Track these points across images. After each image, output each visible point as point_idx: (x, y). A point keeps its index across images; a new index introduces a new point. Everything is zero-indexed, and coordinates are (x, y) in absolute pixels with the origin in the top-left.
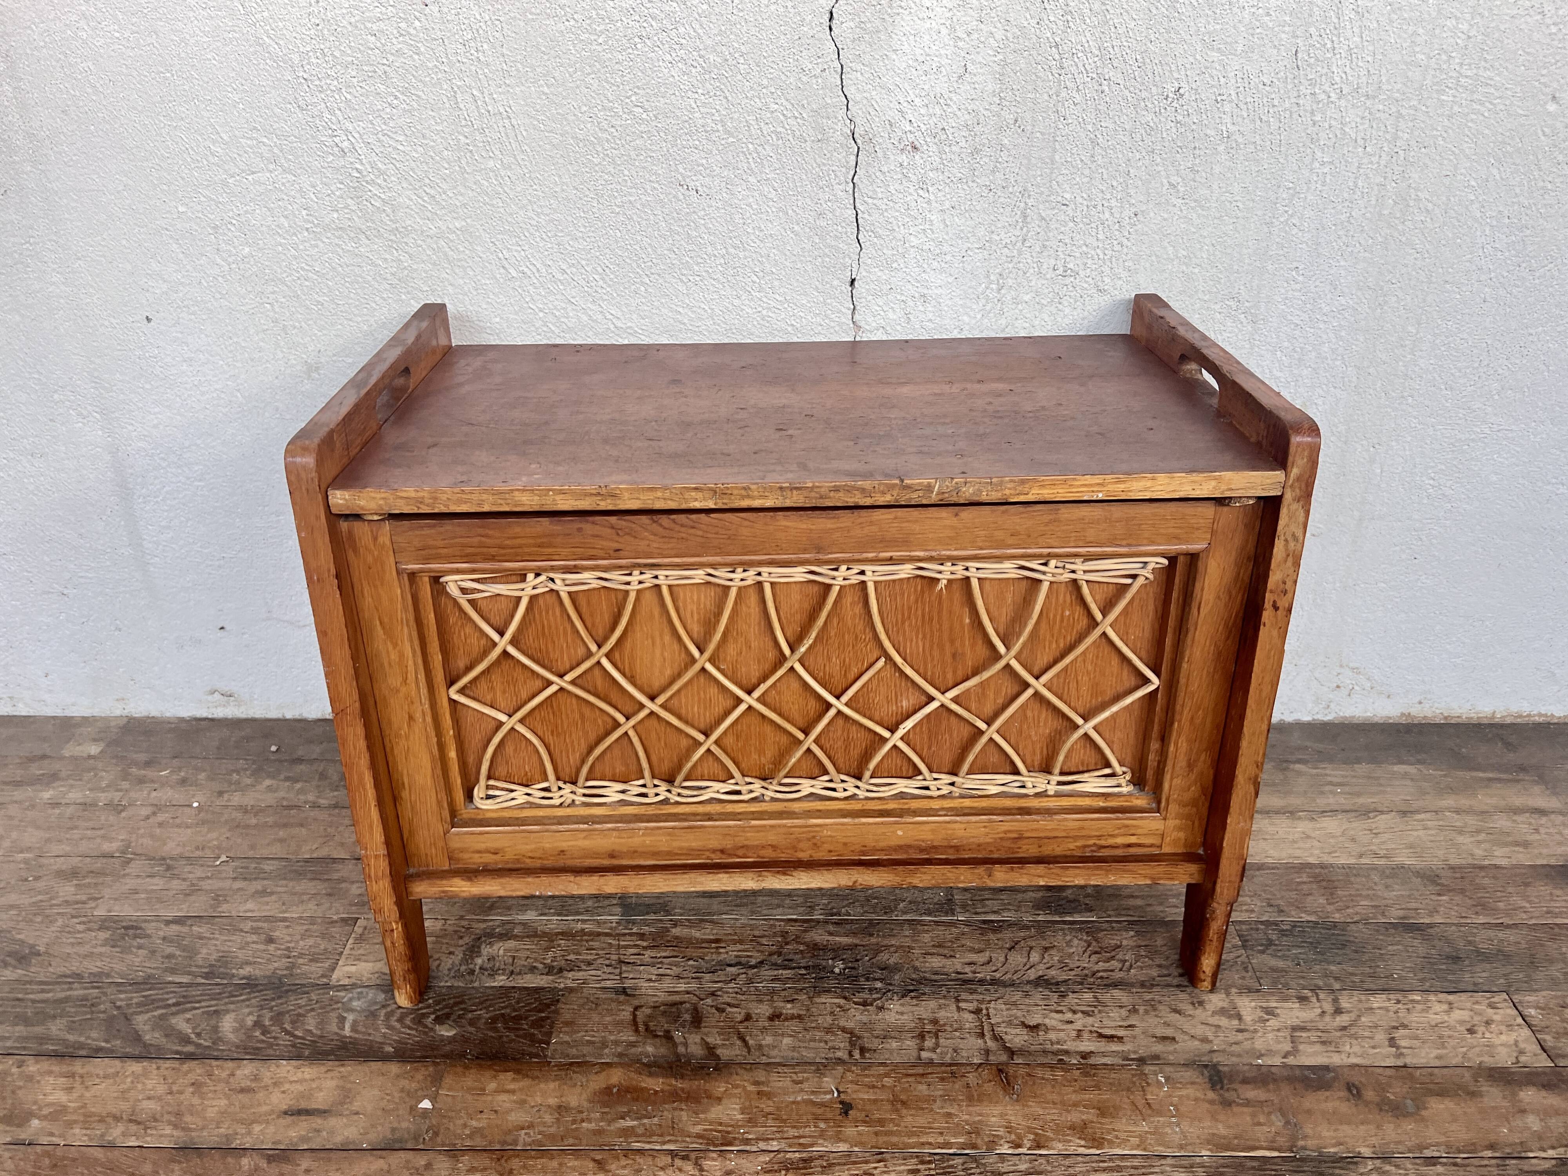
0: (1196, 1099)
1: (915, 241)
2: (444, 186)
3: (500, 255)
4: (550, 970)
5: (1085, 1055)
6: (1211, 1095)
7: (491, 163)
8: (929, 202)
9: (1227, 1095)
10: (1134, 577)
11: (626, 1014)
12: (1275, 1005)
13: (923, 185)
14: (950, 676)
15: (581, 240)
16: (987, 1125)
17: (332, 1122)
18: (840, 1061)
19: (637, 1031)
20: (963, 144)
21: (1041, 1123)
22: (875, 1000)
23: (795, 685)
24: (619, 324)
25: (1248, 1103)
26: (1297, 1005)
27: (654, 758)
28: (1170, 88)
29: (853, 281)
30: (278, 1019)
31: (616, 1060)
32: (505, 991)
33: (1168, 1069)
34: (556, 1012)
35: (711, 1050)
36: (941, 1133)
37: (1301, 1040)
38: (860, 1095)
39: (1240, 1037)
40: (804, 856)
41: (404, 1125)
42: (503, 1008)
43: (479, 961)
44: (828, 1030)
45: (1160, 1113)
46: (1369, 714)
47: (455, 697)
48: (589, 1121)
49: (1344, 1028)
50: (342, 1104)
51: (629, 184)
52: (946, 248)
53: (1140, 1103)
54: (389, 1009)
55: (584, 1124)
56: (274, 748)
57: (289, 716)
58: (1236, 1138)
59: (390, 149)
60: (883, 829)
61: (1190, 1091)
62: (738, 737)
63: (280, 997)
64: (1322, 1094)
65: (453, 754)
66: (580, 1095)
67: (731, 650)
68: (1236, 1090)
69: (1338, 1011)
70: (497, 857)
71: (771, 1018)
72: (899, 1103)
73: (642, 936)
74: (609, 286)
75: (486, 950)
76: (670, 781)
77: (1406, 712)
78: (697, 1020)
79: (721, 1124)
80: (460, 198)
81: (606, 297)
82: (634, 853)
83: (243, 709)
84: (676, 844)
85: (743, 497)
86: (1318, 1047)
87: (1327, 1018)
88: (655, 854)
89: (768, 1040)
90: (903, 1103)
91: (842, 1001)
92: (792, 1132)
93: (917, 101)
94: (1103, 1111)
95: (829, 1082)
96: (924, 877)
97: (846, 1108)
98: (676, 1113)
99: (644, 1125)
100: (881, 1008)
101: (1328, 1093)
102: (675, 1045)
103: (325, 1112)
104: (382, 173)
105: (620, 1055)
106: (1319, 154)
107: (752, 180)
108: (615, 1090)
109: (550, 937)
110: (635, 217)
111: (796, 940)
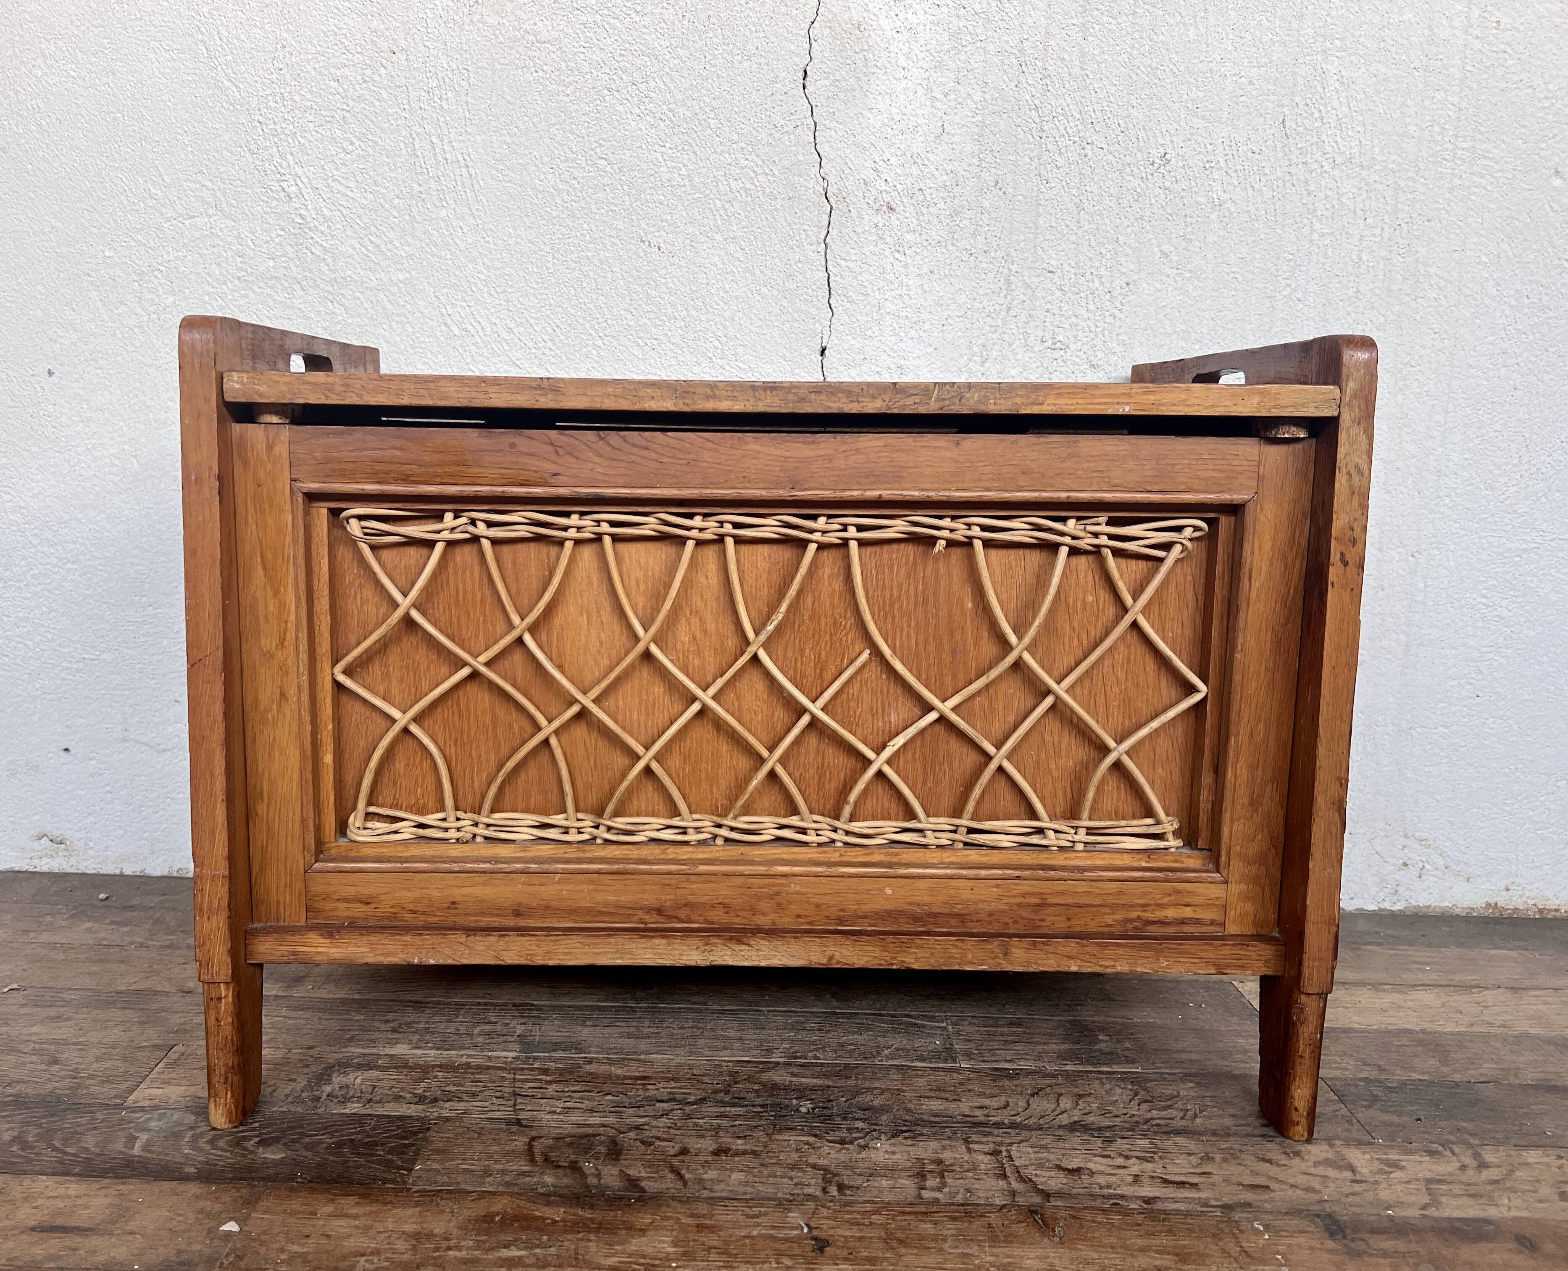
0: (1311, 1249)
1: (890, 307)
2: (392, 235)
3: (443, 310)
4: (421, 1100)
5: (1148, 1201)
6: (1331, 1244)
7: (443, 213)
8: (907, 266)
9: (1352, 1245)
10: (1167, 546)
11: (520, 1142)
12: (1398, 1158)
13: (900, 246)
14: (948, 681)
15: (532, 298)
17: (95, 1241)
18: (810, 1197)
19: (532, 1161)
20: (942, 204)
22: (856, 1139)
23: (760, 685)
25: (1384, 1254)
26: (1427, 1158)
27: (579, 782)
28: (1156, 153)
29: (823, 351)
30: (46, 1136)
31: (501, 1189)
32: (360, 1118)
33: (1265, 1217)
34: (426, 1140)
35: (633, 1183)
37: (1441, 1192)
38: (840, 1232)
39: (1357, 1188)
40: (764, 921)
41: (198, 1247)
42: (353, 1134)
43: (328, 1089)
44: (794, 1167)
45: (1263, 1262)
47: (340, 679)
48: (458, 1248)
49: (1495, 1182)
50: (113, 1223)
51: (588, 238)
53: (1234, 1250)
54: (198, 1131)
55: (450, 1253)
56: (102, 896)
57: (128, 872)
59: (339, 196)
60: (866, 884)
61: (1301, 1240)
62: (686, 758)
63: (52, 1116)
64: (1484, 1246)
66: (450, 1221)
67: (683, 634)
68: (1364, 1240)
69: (1483, 1165)
70: (368, 909)
71: (716, 1153)
72: (895, 1242)
73: (546, 1071)
74: (559, 348)
75: (338, 1079)
76: (600, 813)
78: (615, 1152)
79: (644, 1257)
80: (407, 248)
81: (554, 360)
82: (547, 909)
83: (73, 861)
84: (600, 897)
85: (708, 398)
86: (1466, 1200)
87: (1471, 1172)
88: (573, 912)
89: (712, 1174)
90: (901, 1242)
91: (811, 1139)
93: (893, 160)
94: (1182, 1257)
95: (795, 1217)
96: (922, 953)
97: (821, 1244)
98: (582, 1244)
99: (535, 1255)
100: (865, 1147)
101: (1491, 1245)
102: (584, 1176)
103: (88, 1230)
104: (326, 220)
105: (508, 1184)
107: (718, 237)
108: (497, 1219)
109: (425, 1070)
110: (591, 274)
111: (749, 1079)
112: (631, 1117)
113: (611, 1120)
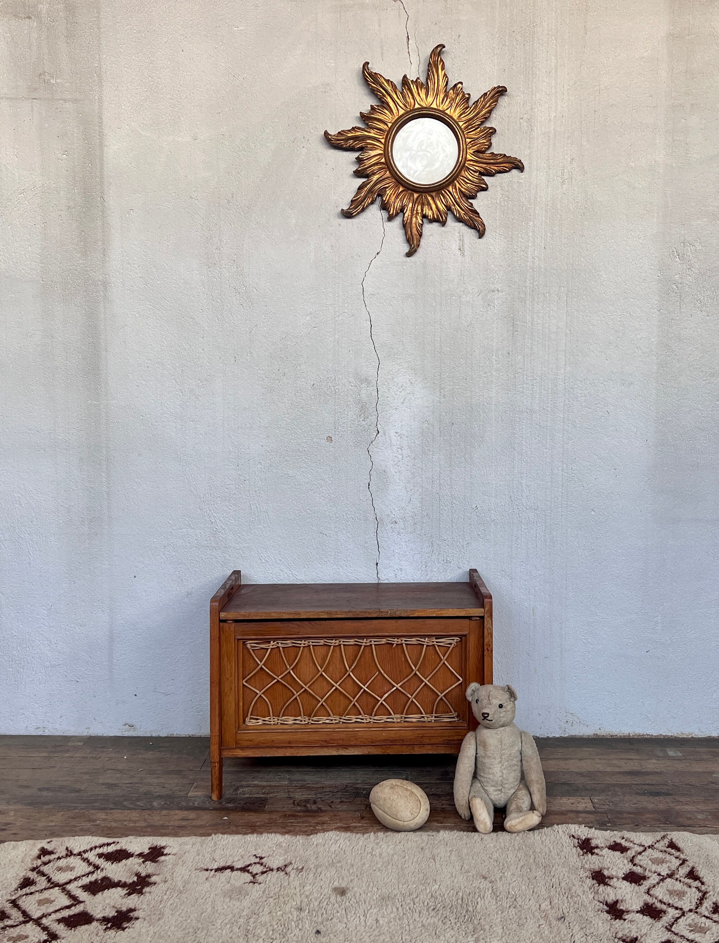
1: (397, 551)
2: (244, 533)
3: (259, 555)
4: (264, 793)
7: (260, 526)
8: (401, 539)
10: (451, 644)
11: (291, 801)
13: (399, 534)
14: (399, 679)
15: (287, 550)
17: (196, 821)
19: (294, 805)
20: (411, 521)
23: (351, 682)
24: (298, 578)
27: (304, 708)
28: (474, 506)
29: (377, 564)
30: (172, 803)
31: (287, 810)
32: (250, 798)
34: (267, 802)
35: (319, 808)
40: (352, 743)
41: (219, 822)
42: (248, 801)
43: (239, 792)
46: (581, 734)
47: (245, 683)
48: (279, 820)
50: (198, 818)
51: (304, 533)
52: (407, 553)
54: (210, 801)
55: (277, 821)
56: (151, 743)
59: (228, 522)
60: (378, 733)
62: (332, 701)
63: (171, 799)
65: (241, 704)
66: (276, 816)
67: (331, 669)
70: (252, 742)
73: (296, 786)
74: (295, 565)
75: (241, 790)
76: (310, 716)
77: (595, 733)
78: (315, 802)
80: (248, 537)
82: (297, 741)
83: (136, 732)
84: (310, 738)
85: (335, 614)
88: (303, 742)
89: (338, 806)
93: (396, 509)
95: (358, 813)
96: (392, 750)
98: (308, 819)
102: (307, 807)
103: (192, 819)
104: (223, 529)
105: (289, 809)
106: (523, 526)
107: (344, 532)
108: (287, 815)
109: (264, 787)
110: (305, 543)
111: (351, 787)
112: (319, 796)
113: (314, 796)
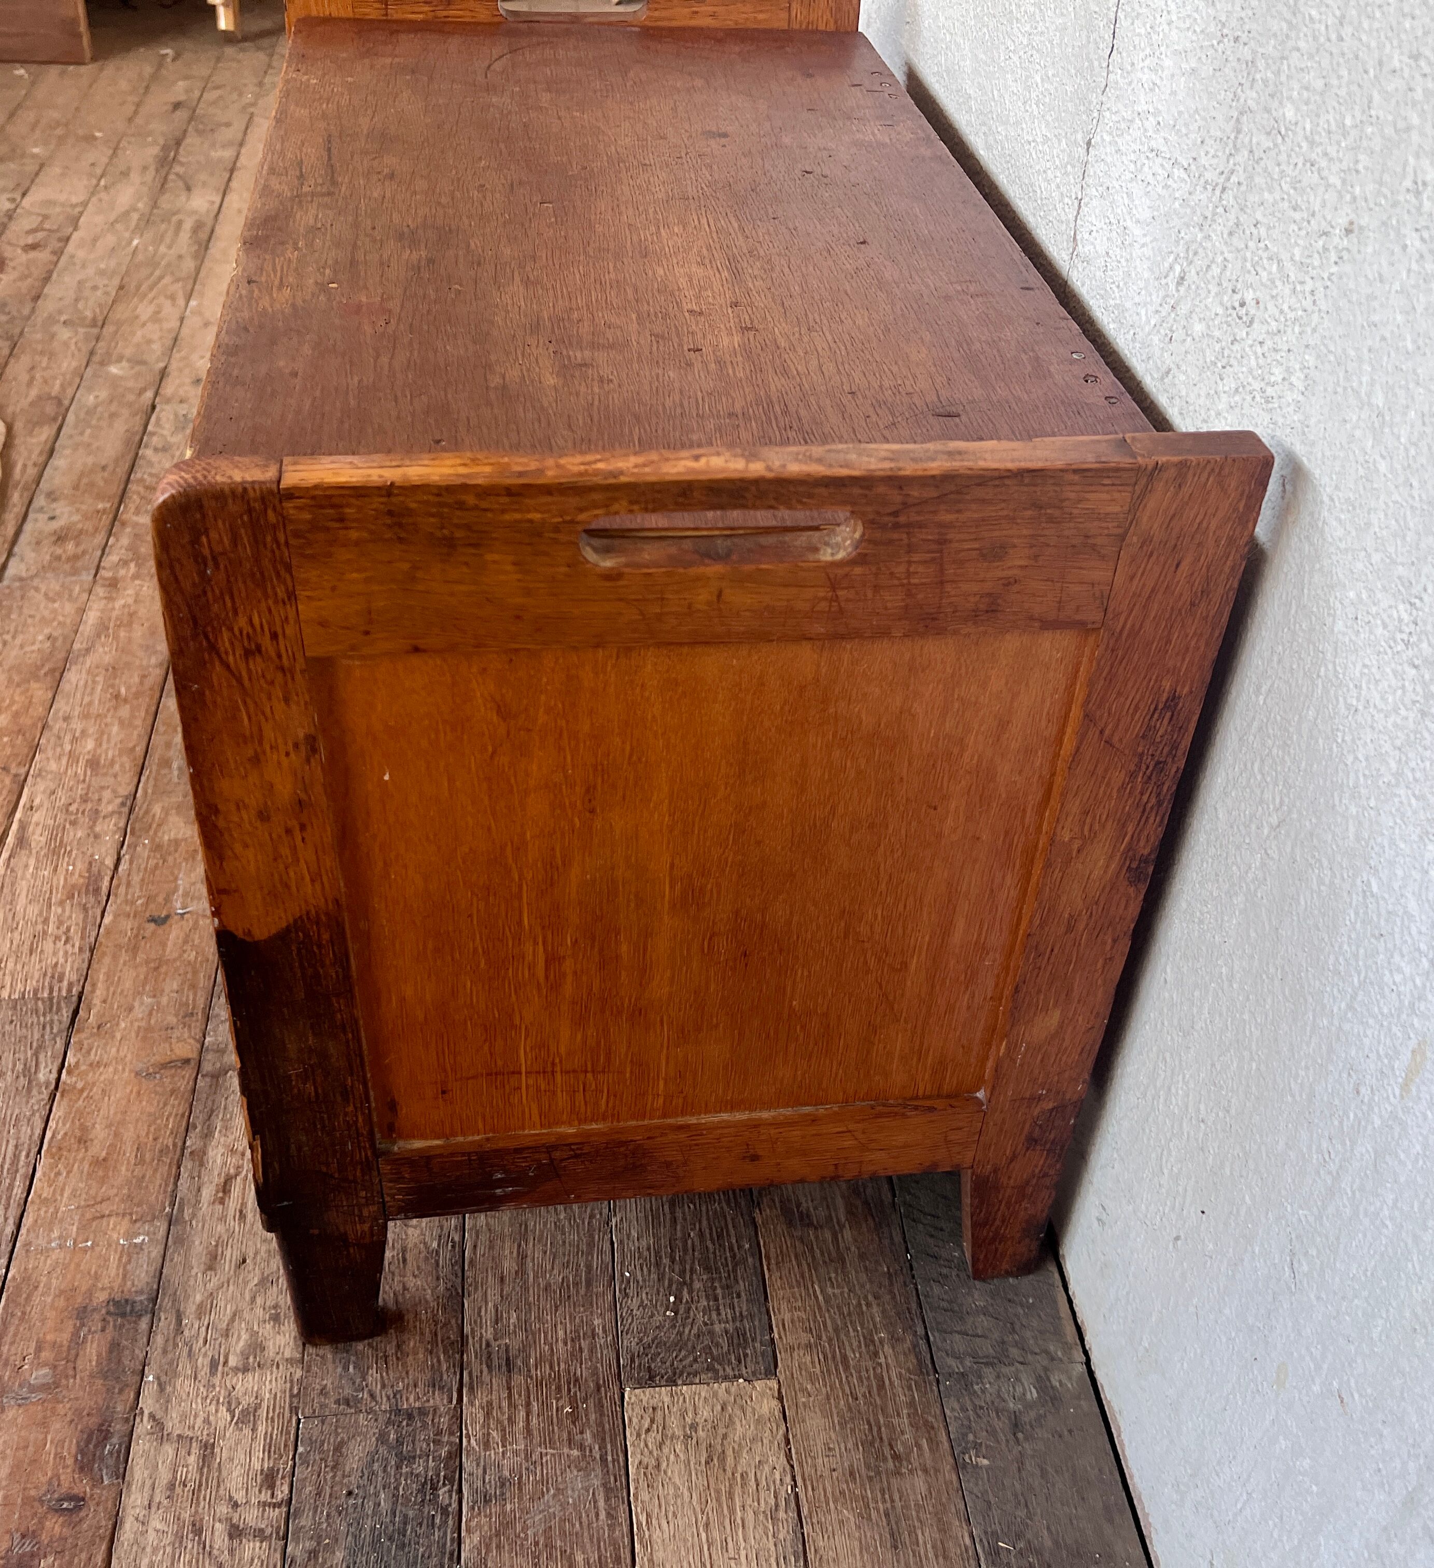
0: (97, 1277)
5: (200, 1156)
6: (102, 1297)
9: (96, 1316)
12: (261, 1429)
16: (106, 1044)
21: (96, 1097)
25: (77, 1342)
26: (257, 1466)
33: (156, 1252)
36: (104, 1001)
37: (183, 1452)
38: (175, 933)
39: (203, 1362)
45: (83, 1228)
49: (198, 1530)
53: (106, 1208)
58: (24, 1313)
61: (112, 1272)
64: (70, 1450)
68: (103, 1330)
69: (236, 1532)
72: (157, 967)
86: (164, 1476)
87: (223, 1509)
90: (156, 969)
92: (136, 879)
94: (99, 1163)
95: (199, 906)
97: (160, 921)
101: (70, 1461)
